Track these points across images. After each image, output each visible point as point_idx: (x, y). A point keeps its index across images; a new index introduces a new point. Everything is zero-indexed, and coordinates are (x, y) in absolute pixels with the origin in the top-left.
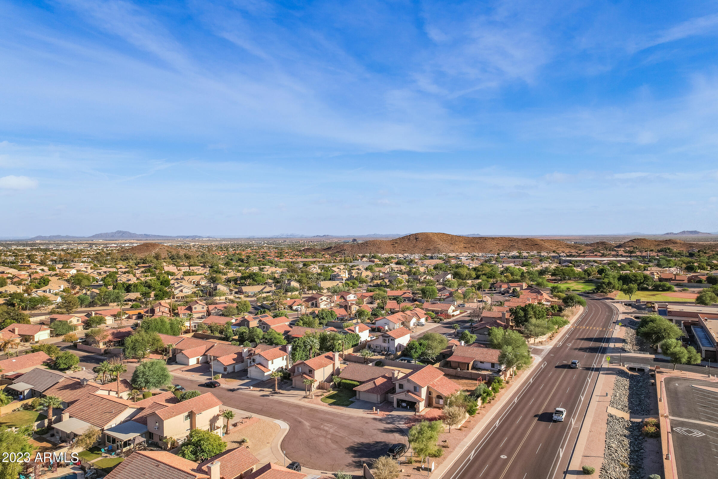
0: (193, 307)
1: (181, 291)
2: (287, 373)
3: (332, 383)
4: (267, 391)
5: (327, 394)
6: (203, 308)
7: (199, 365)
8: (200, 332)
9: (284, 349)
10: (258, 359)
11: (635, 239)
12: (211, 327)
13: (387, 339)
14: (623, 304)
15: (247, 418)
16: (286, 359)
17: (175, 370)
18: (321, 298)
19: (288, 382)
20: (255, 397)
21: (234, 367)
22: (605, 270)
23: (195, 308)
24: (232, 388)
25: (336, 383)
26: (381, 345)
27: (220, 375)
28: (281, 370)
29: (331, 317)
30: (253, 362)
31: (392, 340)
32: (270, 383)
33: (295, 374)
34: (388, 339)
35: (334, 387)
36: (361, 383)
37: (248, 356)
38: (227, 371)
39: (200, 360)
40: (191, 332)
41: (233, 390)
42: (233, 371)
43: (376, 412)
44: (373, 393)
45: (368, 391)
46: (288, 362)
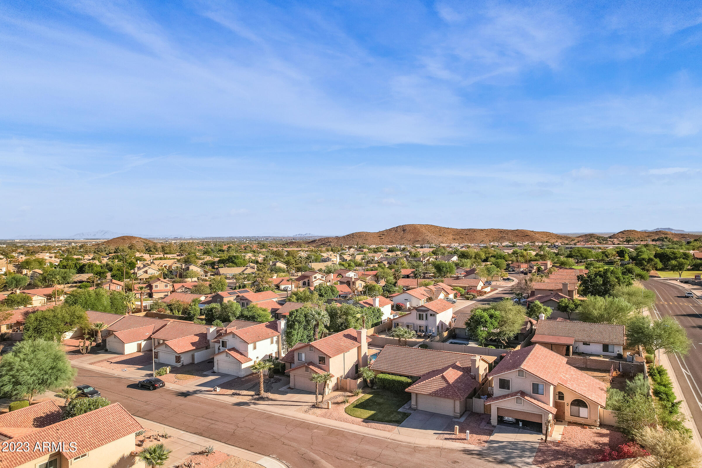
0: (154, 285)
1: (146, 272)
2: (279, 363)
3: (359, 381)
4: (246, 396)
5: (353, 400)
6: (166, 286)
7: (141, 354)
8: (155, 312)
9: (273, 326)
10: (230, 341)
11: (625, 231)
12: (170, 305)
13: (424, 314)
14: (678, 281)
15: (202, 453)
16: (278, 342)
17: (99, 362)
18: (315, 275)
19: (281, 380)
20: (224, 406)
21: (193, 357)
22: (625, 251)
23: (156, 286)
24: (184, 390)
25: (368, 380)
26: (415, 323)
27: (168, 369)
28: (269, 359)
29: (331, 294)
30: (223, 346)
31: (431, 315)
32: (249, 381)
33: (293, 366)
34: (426, 315)
35: (365, 386)
36: (415, 379)
37: (216, 338)
38: (182, 362)
39: (142, 346)
40: (143, 311)
41: (185, 394)
42: (191, 361)
43: (462, 436)
44: (446, 396)
45: (436, 394)
46: (281, 347)
